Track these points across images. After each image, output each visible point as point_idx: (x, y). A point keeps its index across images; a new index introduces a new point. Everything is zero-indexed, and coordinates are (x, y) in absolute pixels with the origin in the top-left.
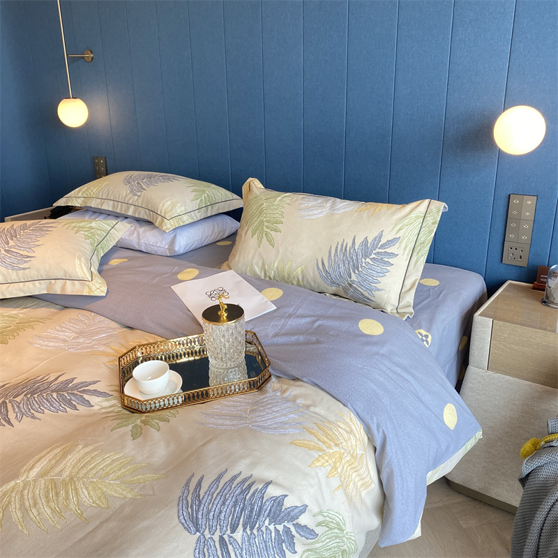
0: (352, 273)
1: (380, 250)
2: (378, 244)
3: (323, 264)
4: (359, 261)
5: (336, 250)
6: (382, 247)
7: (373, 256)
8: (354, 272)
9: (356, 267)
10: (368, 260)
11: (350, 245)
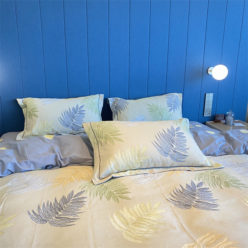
0: (73, 120)
1: (79, 110)
2: (78, 108)
3: (61, 119)
4: (74, 115)
5: (64, 113)
6: (80, 109)
7: (78, 112)
8: (74, 119)
9: (74, 117)
10: (77, 114)
11: (69, 111)
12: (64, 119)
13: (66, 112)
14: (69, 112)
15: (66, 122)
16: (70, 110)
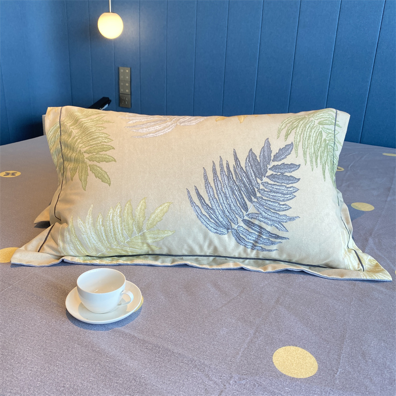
12: (212, 198)
13: (222, 168)
14: (232, 169)
15: (218, 212)
16: (236, 159)
